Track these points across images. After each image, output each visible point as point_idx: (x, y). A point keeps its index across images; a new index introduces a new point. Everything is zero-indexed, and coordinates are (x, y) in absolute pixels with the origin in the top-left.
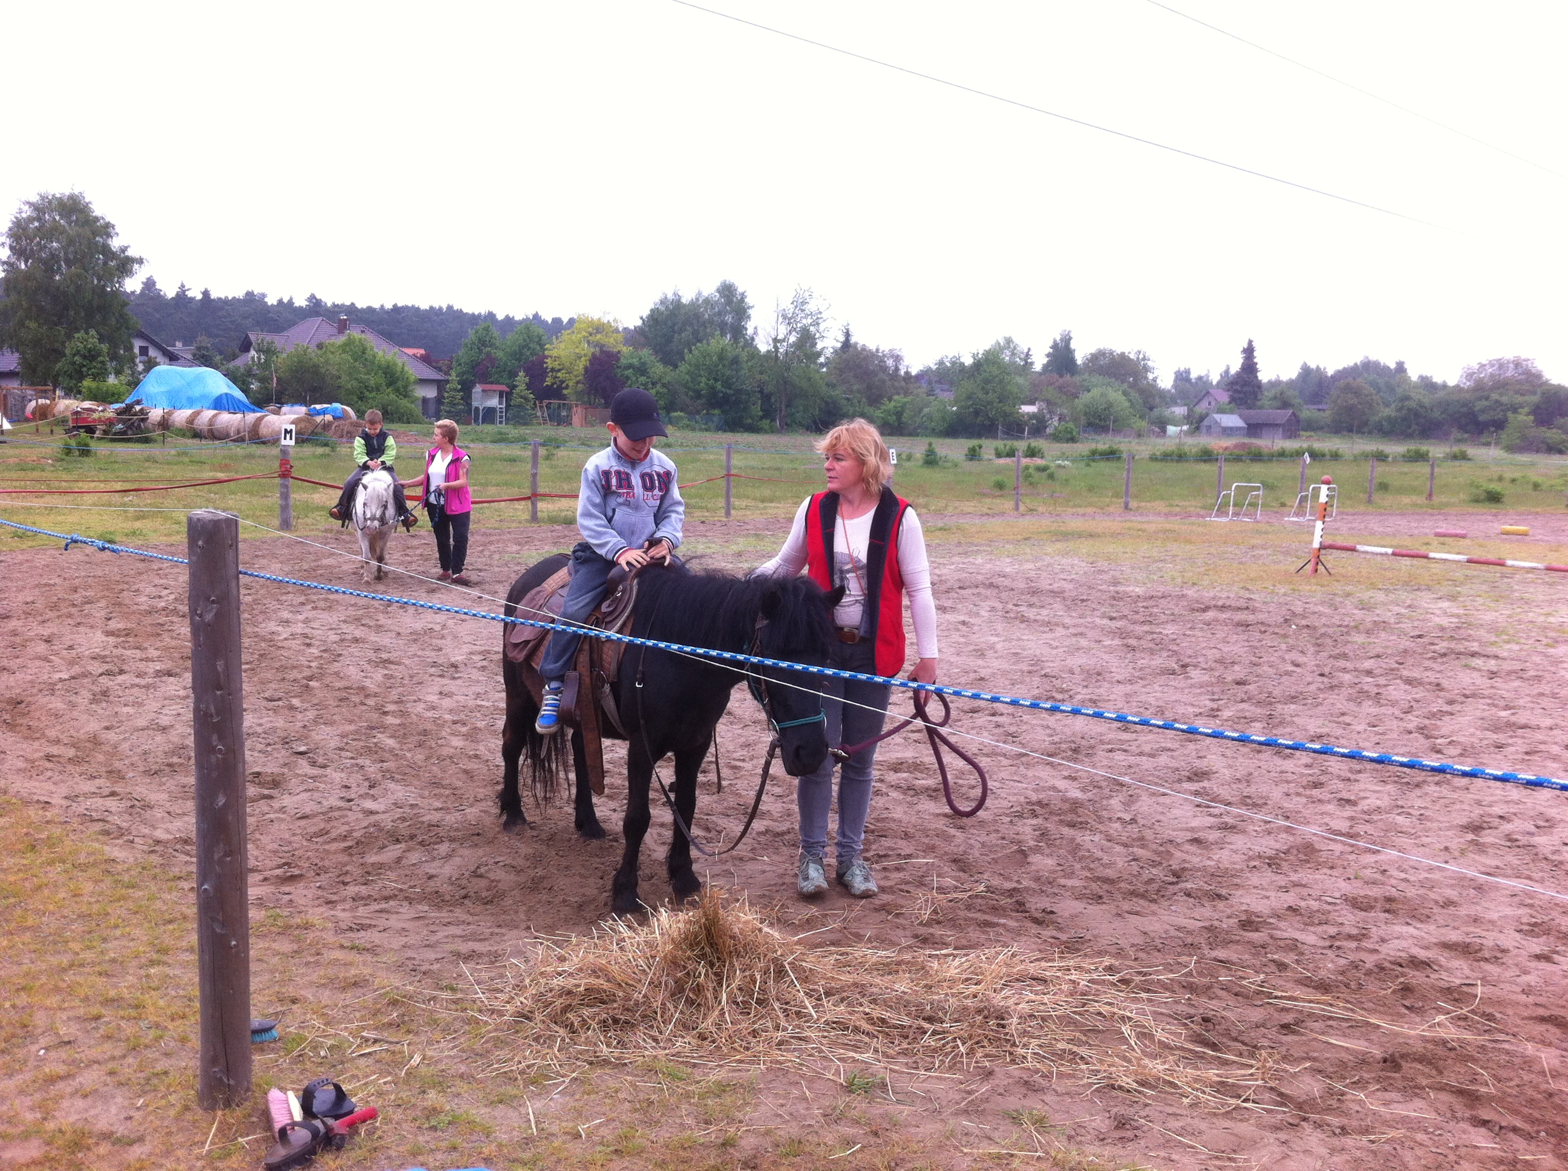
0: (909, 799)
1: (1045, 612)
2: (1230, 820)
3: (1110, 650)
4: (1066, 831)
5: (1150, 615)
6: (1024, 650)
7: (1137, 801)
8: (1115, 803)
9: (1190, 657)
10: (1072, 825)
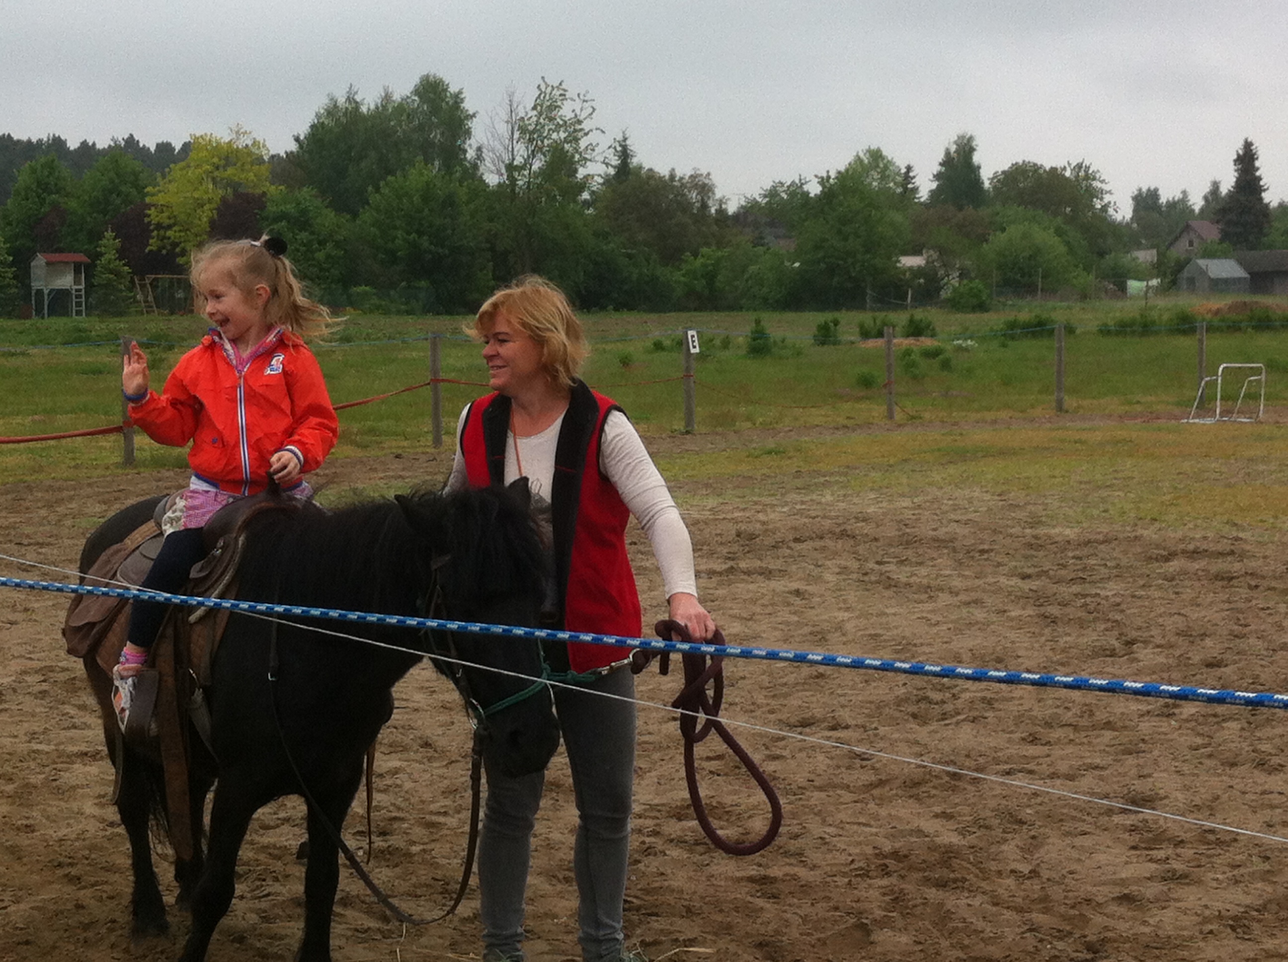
0: (697, 858)
1: (923, 571)
2: (1179, 866)
3: (1019, 624)
4: (932, 894)
5: (1084, 569)
6: (889, 629)
7: (1042, 845)
8: (1010, 849)
9: (1140, 628)
10: (941, 884)
